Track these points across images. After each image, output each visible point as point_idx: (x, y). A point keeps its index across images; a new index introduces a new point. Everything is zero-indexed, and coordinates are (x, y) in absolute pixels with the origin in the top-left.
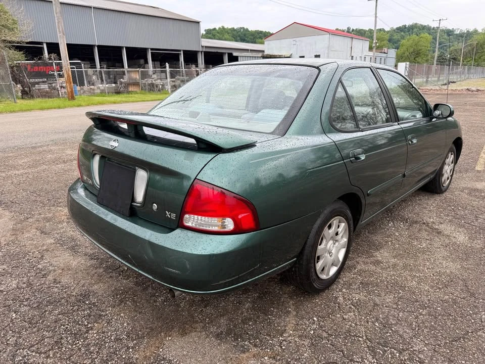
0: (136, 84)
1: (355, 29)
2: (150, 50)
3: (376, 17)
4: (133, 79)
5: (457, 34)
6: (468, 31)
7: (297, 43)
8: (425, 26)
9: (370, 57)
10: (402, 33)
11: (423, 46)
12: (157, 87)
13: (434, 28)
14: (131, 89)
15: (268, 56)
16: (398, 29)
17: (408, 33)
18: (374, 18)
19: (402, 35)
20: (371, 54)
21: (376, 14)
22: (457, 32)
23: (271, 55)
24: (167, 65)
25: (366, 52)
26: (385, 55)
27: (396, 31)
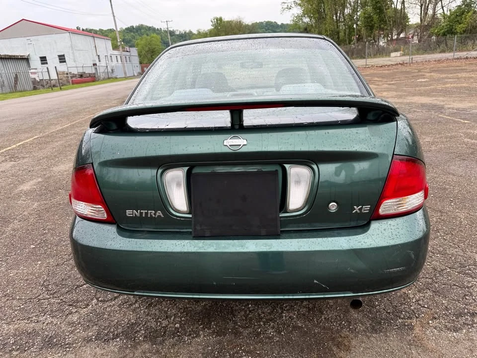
1: (85, 28)
3: (114, 16)
5: (178, 35)
6: (185, 32)
7: (32, 43)
8: (150, 27)
9: (115, 56)
10: (132, 34)
11: (156, 45)
13: (158, 29)
15: (7, 57)
16: (127, 29)
17: (137, 34)
18: (113, 18)
19: (133, 35)
20: (116, 52)
21: (113, 13)
22: (178, 33)
23: (10, 56)
25: (111, 51)
26: (128, 54)
27: (126, 31)
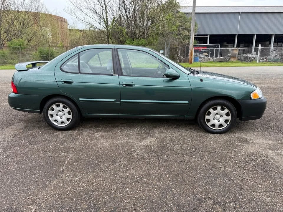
0: (234, 57)
2: (274, 35)
4: (234, 54)
12: (249, 59)
14: (232, 59)
24: (260, 45)
